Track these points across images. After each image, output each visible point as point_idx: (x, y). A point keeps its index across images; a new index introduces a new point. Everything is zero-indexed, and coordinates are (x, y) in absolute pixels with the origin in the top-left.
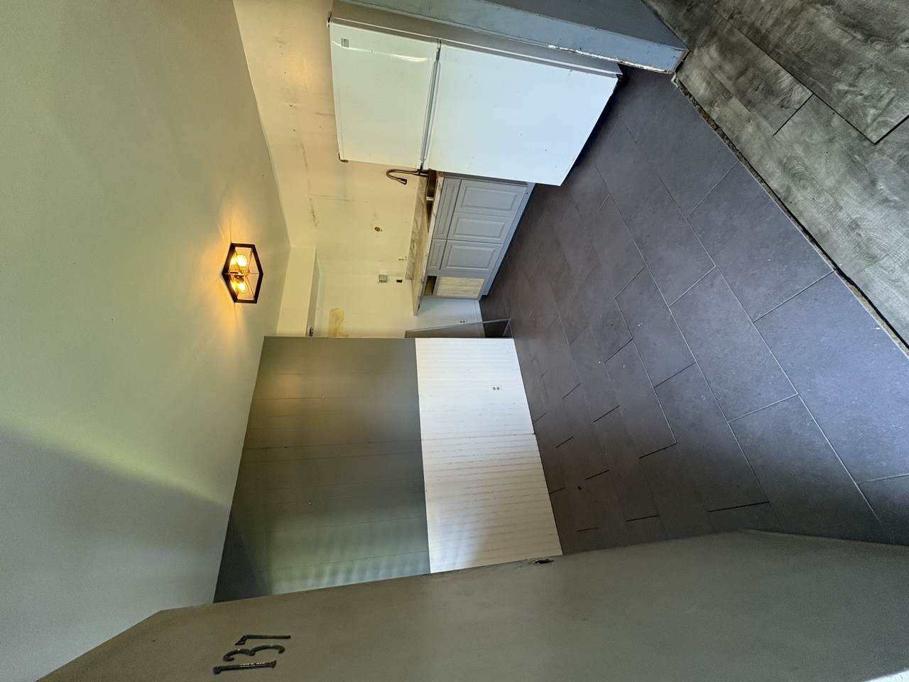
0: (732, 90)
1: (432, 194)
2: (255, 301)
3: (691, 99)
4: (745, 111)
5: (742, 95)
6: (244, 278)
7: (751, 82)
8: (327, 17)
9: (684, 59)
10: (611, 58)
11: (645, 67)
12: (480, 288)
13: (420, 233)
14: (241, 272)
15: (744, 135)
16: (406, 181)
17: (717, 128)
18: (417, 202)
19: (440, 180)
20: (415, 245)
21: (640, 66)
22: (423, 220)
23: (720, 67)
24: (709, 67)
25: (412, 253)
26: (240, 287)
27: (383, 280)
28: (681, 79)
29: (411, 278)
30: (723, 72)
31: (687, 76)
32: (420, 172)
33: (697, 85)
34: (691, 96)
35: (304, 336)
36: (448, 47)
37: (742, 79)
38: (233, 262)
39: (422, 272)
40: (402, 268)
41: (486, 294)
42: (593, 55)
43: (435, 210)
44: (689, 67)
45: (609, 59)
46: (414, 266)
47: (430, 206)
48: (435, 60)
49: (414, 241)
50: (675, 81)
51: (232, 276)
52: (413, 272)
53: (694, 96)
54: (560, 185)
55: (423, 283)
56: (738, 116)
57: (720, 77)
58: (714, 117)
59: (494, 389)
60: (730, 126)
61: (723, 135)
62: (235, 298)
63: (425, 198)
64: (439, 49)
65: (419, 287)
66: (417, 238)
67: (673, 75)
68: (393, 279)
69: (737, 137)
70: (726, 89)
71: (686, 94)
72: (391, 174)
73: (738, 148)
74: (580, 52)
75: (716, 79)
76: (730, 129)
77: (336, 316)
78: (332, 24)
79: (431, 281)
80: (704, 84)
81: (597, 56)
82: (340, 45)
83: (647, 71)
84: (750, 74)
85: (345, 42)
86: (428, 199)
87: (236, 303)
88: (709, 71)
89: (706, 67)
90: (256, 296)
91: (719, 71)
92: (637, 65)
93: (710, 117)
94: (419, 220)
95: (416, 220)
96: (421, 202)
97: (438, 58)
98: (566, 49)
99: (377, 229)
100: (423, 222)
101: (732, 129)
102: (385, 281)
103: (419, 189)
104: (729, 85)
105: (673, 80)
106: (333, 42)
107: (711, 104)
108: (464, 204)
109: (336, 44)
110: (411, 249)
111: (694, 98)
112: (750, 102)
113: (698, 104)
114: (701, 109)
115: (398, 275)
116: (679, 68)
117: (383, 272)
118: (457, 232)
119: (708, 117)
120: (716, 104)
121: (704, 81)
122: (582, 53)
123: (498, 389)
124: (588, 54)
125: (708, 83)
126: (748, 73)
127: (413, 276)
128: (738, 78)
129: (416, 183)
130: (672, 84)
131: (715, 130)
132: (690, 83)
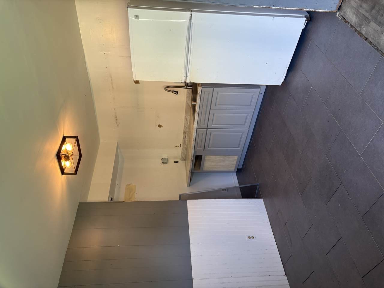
0: (370, 17)
1: (195, 99)
2: (75, 174)
3: (349, 24)
4: (379, 28)
5: (375, 20)
6: (70, 158)
7: (378, 12)
8: (127, 6)
9: (341, 4)
10: (294, 8)
11: (318, 11)
12: (235, 163)
13: (189, 127)
14: (68, 154)
15: (382, 42)
16: (177, 92)
17: (366, 39)
18: (186, 106)
19: (199, 89)
20: (186, 135)
21: (314, 10)
22: (190, 118)
23: (361, 6)
24: (355, 7)
25: (184, 141)
26: (67, 164)
27: (165, 162)
28: (342, 14)
29: (184, 159)
30: (363, 9)
31: (345, 13)
32: (187, 85)
33: (351, 16)
34: (349, 23)
35: (107, 201)
36: (196, 13)
37: (374, 11)
38: (64, 148)
39: (191, 154)
40: (178, 153)
41: (240, 167)
42: (282, 8)
43: (197, 109)
44: (345, 7)
45: (293, 9)
46: (186, 150)
47: (194, 107)
48: (189, 20)
49: (186, 133)
50: (339, 16)
51: (63, 156)
52: (186, 154)
53: (350, 23)
54: (280, 85)
55: (193, 161)
56: (376, 31)
57: (362, 11)
58: (364, 33)
59: (249, 238)
60: (373, 37)
61: (371, 43)
62: (63, 172)
63: (191, 102)
64: (191, 15)
65: (190, 164)
66: (188, 130)
67: (337, 12)
68: (171, 161)
69: (378, 43)
70: (366, 17)
71: (346, 22)
72: (167, 89)
73: (380, 49)
74: (274, 7)
75: (360, 12)
76: (373, 39)
77: (130, 190)
78: (129, 9)
79: (198, 160)
80: (355, 16)
81: (285, 8)
82: (134, 19)
83: (319, 12)
84: (377, 8)
85: (137, 17)
86: (193, 103)
87: (63, 175)
88: (356, 8)
89: (353, 7)
90: (76, 170)
91: (361, 9)
92: (312, 10)
93: (361, 34)
94: (188, 118)
95: (186, 119)
96: (189, 106)
97: (191, 19)
98: (265, 7)
99: (160, 126)
100: (190, 120)
101: (375, 39)
102: (166, 163)
103: (187, 97)
104: (367, 15)
105: (337, 15)
106: (130, 18)
107: (360, 26)
108: (217, 104)
109: (131, 18)
110: (184, 138)
111: (351, 24)
112: (380, 23)
113: (353, 27)
114: (356, 30)
115: (176, 158)
116: (340, 8)
117: (165, 156)
118: (213, 123)
119: (360, 34)
120: (363, 26)
121: (354, 14)
122: (275, 8)
123: (253, 238)
124: (279, 8)
125: (357, 15)
126: (376, 7)
127: (186, 157)
128: (371, 11)
129: (184, 93)
130: (337, 17)
131: (366, 40)
132: (347, 16)
